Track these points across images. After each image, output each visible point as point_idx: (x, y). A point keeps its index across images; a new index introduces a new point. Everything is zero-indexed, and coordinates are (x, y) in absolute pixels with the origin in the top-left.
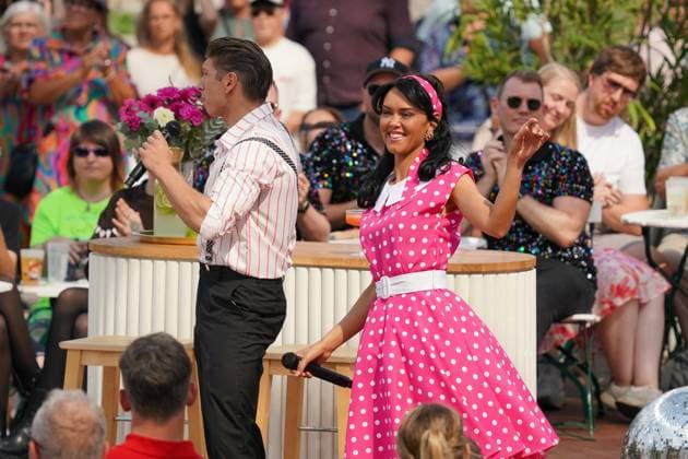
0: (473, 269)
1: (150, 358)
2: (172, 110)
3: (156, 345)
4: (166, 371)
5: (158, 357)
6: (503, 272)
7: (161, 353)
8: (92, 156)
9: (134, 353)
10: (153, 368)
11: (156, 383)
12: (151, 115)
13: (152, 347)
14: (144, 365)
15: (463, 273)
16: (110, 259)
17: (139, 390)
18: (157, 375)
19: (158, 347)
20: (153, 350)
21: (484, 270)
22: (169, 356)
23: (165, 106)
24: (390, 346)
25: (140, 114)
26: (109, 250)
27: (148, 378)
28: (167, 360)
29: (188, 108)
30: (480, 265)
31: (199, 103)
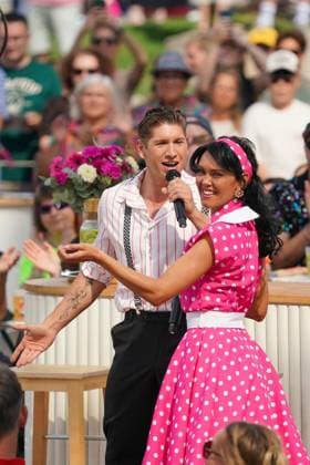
2: (95, 166)
8: (54, 211)
12: (75, 171)
16: (41, 297)
23: (88, 162)
25: (66, 170)
26: (40, 290)
29: (108, 164)
31: (119, 159)
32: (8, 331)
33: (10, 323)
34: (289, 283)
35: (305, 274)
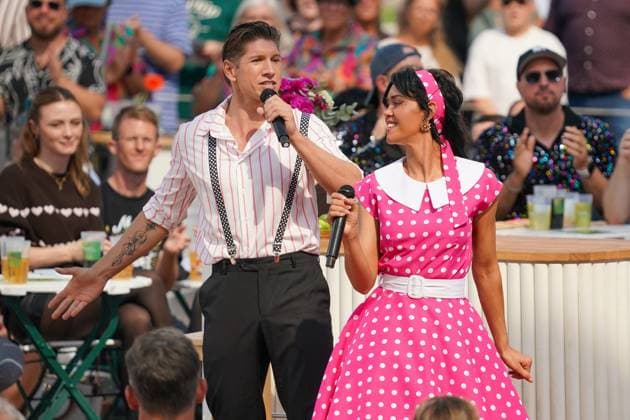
0: (582, 259)
1: (157, 354)
3: (163, 340)
4: (174, 368)
5: (166, 354)
6: (612, 260)
7: (168, 349)
9: (141, 349)
10: (160, 364)
11: (163, 379)
13: (159, 343)
14: (151, 361)
15: (571, 262)
17: (147, 387)
18: (163, 372)
19: (165, 343)
20: (161, 346)
21: (592, 259)
22: (176, 351)
24: (420, 346)
27: (155, 374)
28: (175, 356)
29: (299, 98)
30: (589, 254)
31: (311, 93)
32: (183, 292)
33: (185, 283)
34: (508, 237)
35: (526, 227)
